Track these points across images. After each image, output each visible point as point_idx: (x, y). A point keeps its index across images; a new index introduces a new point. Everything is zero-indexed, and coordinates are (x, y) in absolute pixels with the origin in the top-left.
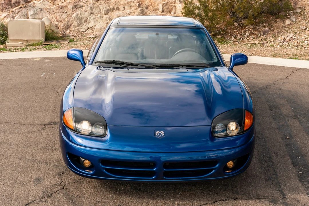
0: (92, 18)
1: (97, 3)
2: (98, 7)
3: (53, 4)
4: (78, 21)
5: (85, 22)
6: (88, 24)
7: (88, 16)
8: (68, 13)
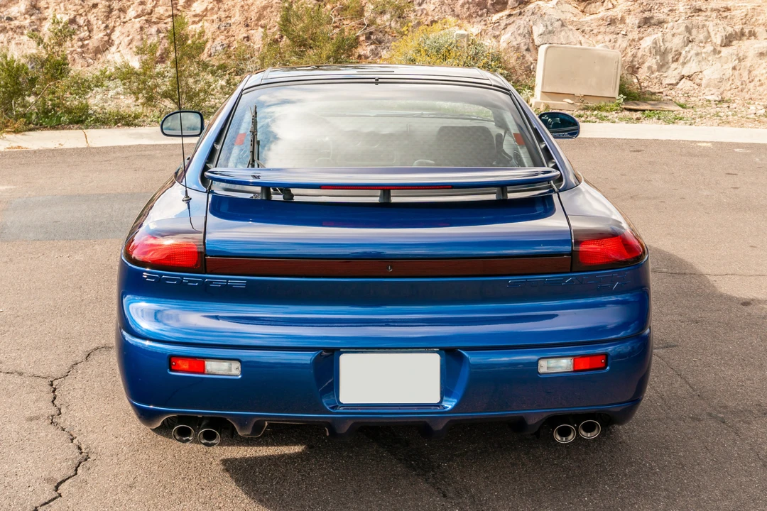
0: (693, 52)
1: (698, 16)
2: (704, 26)
3: (583, 12)
4: (658, 57)
5: (673, 61)
6: (683, 67)
7: (682, 48)
8: (630, 36)
